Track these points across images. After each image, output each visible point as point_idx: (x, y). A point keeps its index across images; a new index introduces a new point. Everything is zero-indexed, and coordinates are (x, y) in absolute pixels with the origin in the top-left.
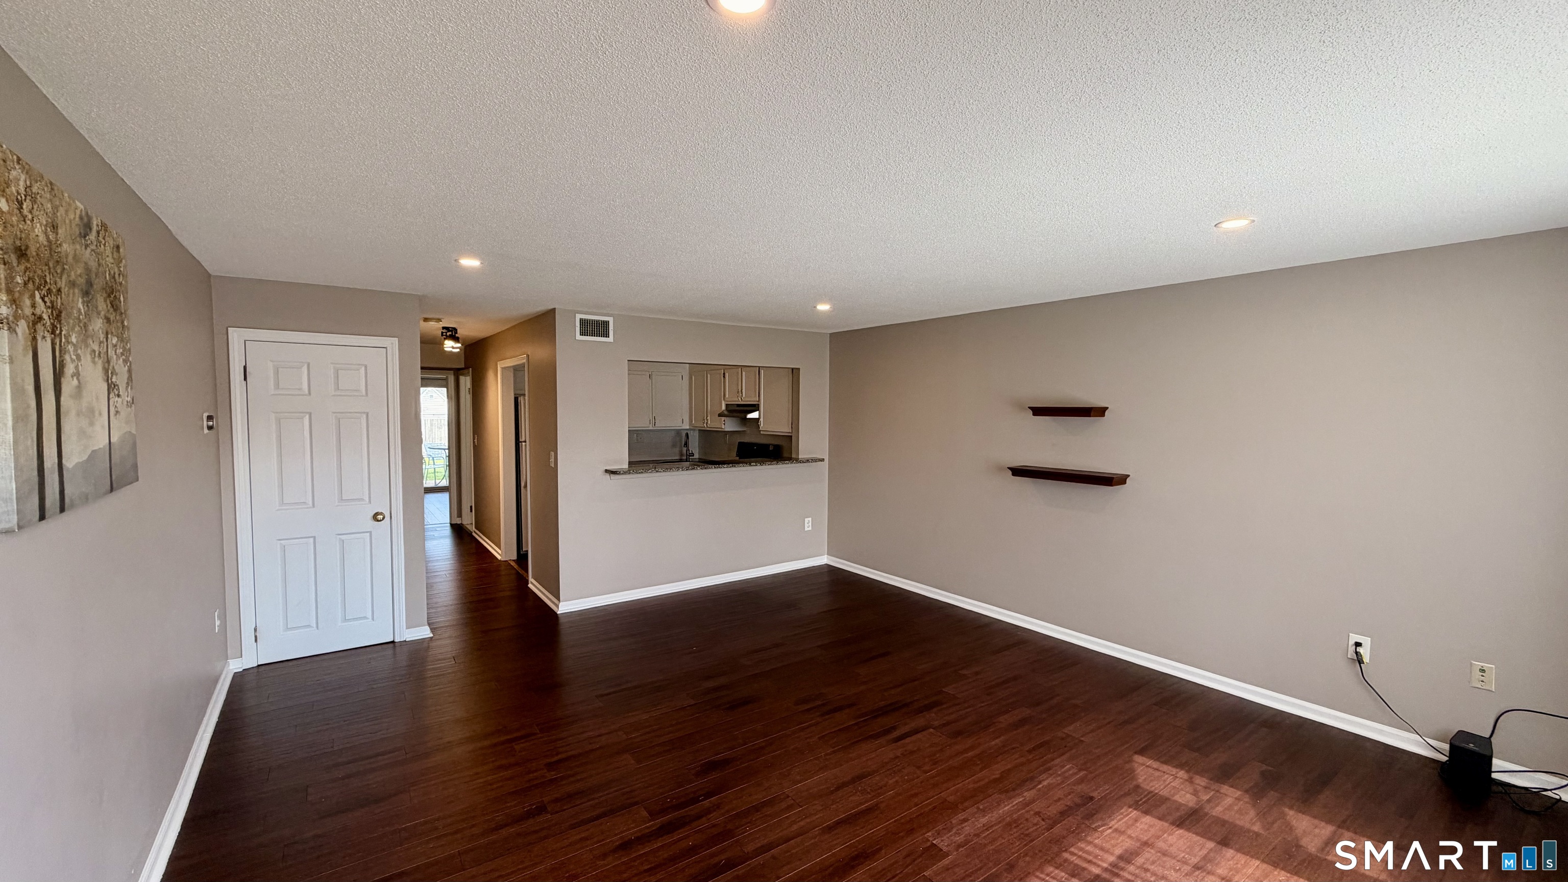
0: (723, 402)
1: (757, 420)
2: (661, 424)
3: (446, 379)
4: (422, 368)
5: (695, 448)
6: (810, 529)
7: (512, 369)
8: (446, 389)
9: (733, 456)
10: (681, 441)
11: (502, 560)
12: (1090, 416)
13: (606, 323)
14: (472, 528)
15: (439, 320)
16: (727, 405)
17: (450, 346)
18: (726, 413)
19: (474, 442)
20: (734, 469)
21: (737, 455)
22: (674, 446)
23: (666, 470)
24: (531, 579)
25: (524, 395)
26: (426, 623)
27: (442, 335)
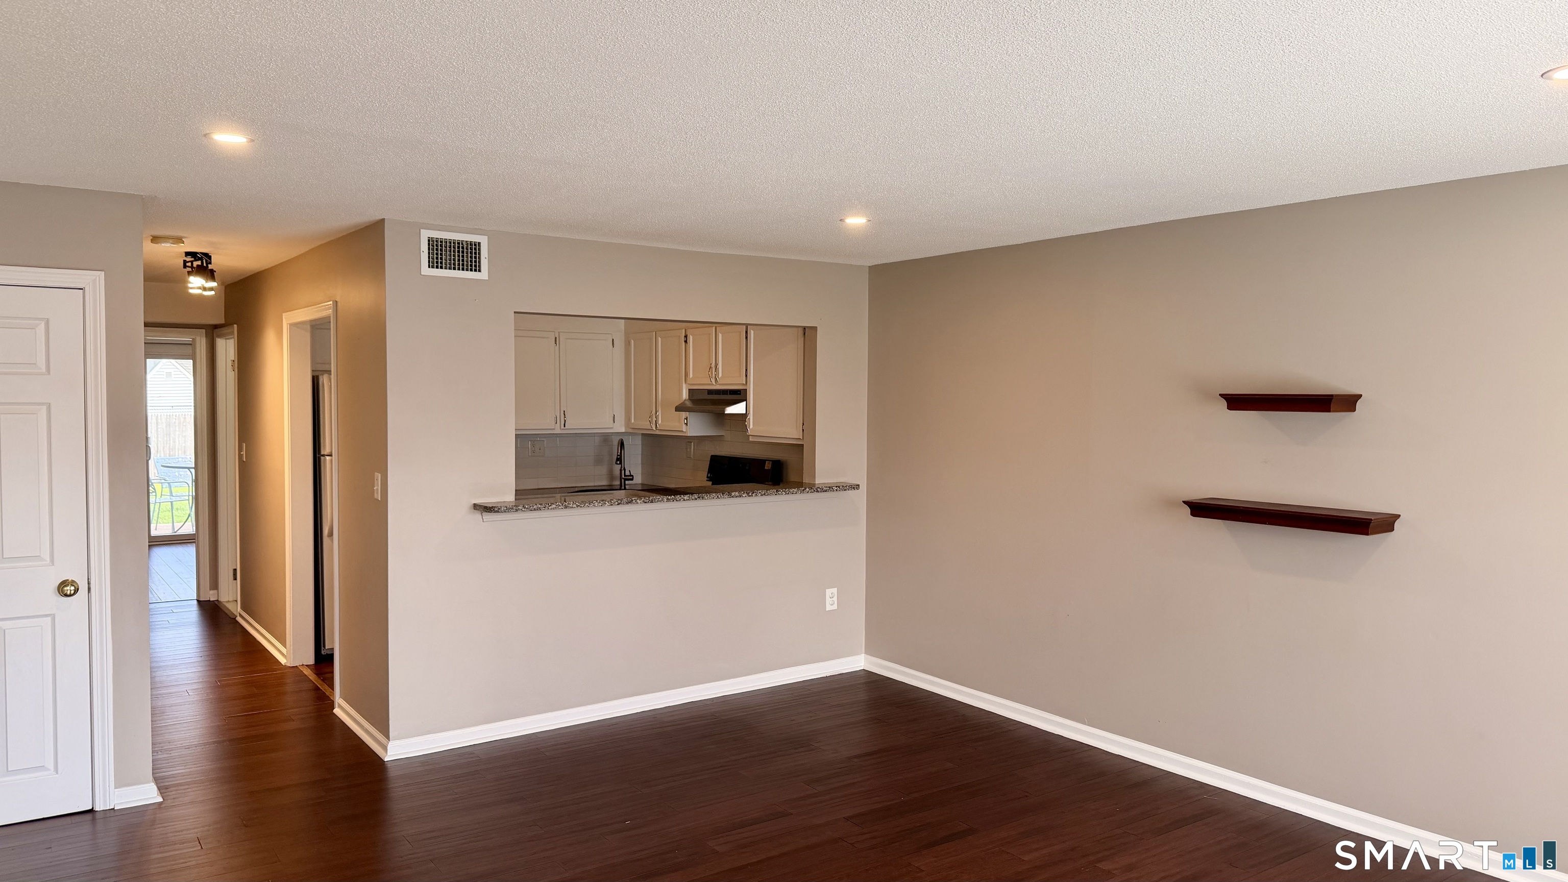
0: (684, 386)
1: (743, 417)
2: (578, 422)
3: (192, 345)
4: (146, 325)
5: (635, 465)
6: (835, 607)
7: (308, 327)
8: (192, 361)
9: (701, 478)
10: (611, 455)
11: (289, 665)
12: (1329, 411)
13: (475, 248)
14: (236, 609)
15: (179, 240)
16: (691, 391)
17: (196, 284)
18: (689, 404)
19: (240, 456)
20: (700, 502)
21: (710, 479)
22: (598, 461)
23: (580, 505)
24: (338, 700)
25: (329, 372)
26: (151, 777)
27: (185, 266)
